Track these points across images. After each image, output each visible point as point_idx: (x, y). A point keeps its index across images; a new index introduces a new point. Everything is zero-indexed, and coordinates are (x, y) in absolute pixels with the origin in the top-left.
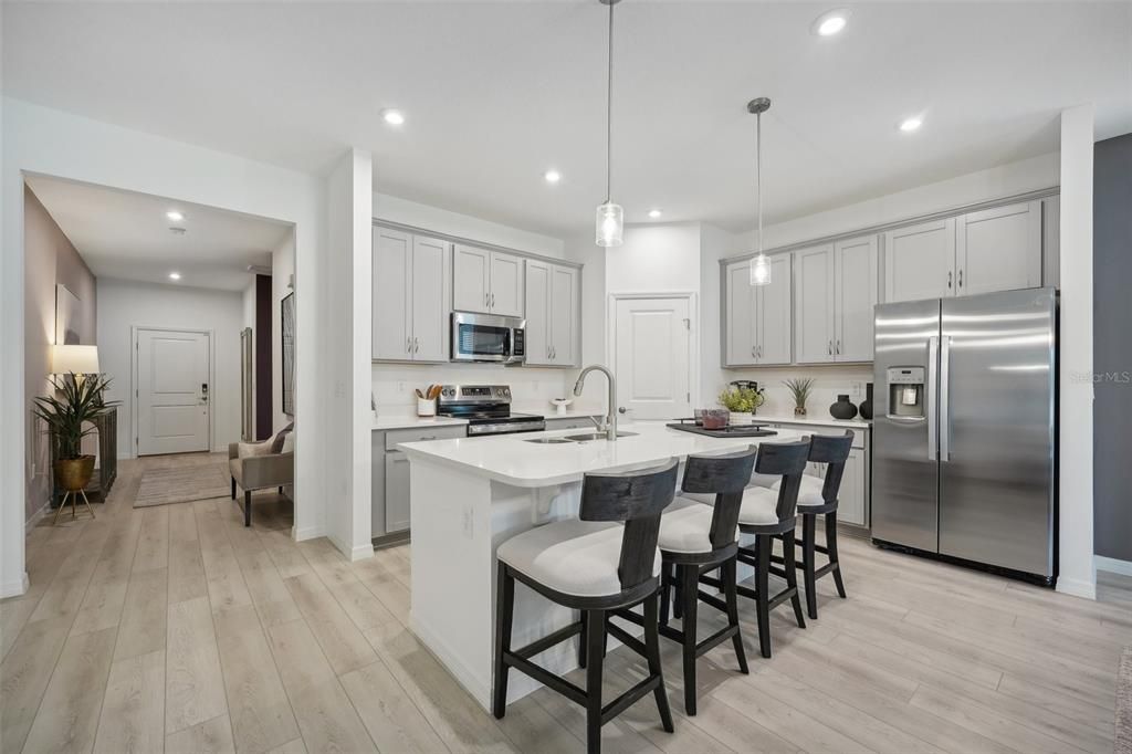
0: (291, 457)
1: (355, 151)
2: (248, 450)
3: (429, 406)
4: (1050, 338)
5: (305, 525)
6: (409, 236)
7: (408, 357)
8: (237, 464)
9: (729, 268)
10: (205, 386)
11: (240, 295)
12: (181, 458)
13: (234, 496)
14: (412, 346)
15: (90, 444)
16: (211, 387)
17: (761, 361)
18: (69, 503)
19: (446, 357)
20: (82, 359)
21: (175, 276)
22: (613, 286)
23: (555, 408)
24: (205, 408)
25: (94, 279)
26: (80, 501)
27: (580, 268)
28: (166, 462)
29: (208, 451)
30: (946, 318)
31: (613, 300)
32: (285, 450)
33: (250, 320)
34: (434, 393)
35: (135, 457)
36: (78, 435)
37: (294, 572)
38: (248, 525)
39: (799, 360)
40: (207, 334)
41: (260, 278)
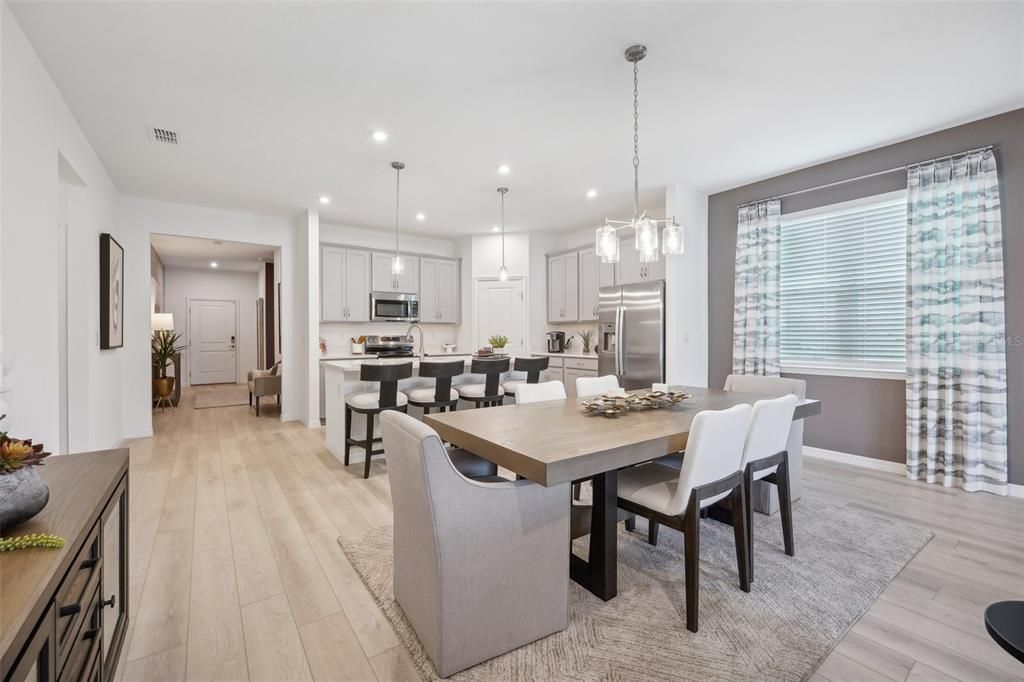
0: (280, 377)
1: (310, 211)
2: (258, 373)
3: (359, 348)
4: (661, 306)
5: (287, 414)
6: (344, 251)
7: (344, 319)
8: (252, 383)
9: (550, 260)
10: (233, 338)
11: (256, 274)
12: (219, 386)
13: (251, 404)
14: (346, 313)
15: (170, 372)
16: (237, 339)
17: (565, 320)
18: (160, 406)
19: (368, 319)
20: (164, 321)
21: (214, 265)
22: (476, 274)
23: (446, 349)
24: (233, 353)
25: (164, 268)
26: (167, 405)
27: (460, 260)
28: (209, 389)
29: (235, 383)
30: (625, 294)
31: (476, 282)
32: (278, 374)
33: (262, 294)
34: (362, 339)
35: (189, 385)
36: (164, 366)
37: (279, 431)
38: (258, 415)
39: (581, 319)
40: (235, 302)
41: (267, 264)
